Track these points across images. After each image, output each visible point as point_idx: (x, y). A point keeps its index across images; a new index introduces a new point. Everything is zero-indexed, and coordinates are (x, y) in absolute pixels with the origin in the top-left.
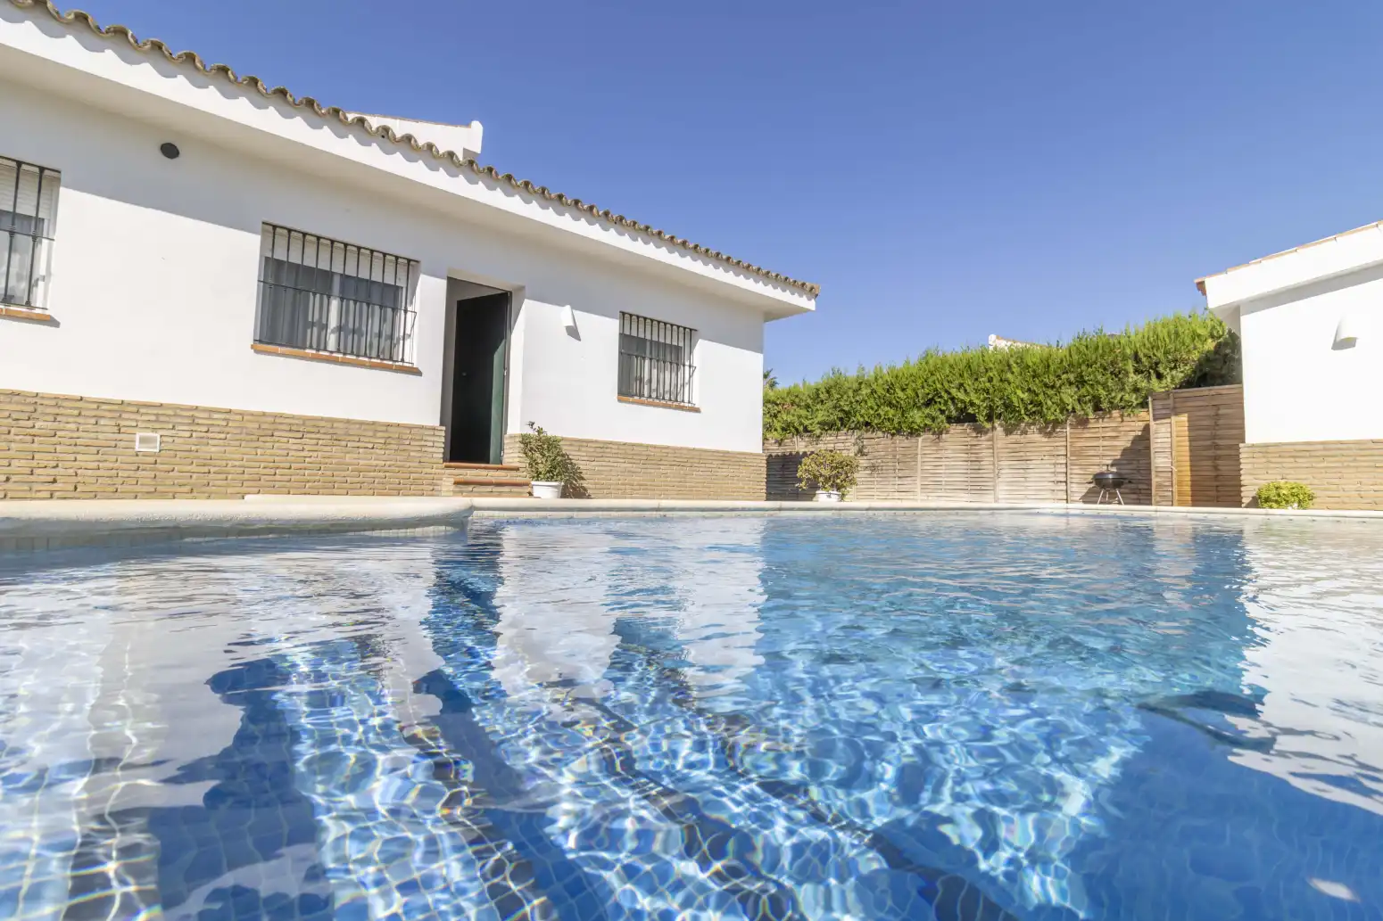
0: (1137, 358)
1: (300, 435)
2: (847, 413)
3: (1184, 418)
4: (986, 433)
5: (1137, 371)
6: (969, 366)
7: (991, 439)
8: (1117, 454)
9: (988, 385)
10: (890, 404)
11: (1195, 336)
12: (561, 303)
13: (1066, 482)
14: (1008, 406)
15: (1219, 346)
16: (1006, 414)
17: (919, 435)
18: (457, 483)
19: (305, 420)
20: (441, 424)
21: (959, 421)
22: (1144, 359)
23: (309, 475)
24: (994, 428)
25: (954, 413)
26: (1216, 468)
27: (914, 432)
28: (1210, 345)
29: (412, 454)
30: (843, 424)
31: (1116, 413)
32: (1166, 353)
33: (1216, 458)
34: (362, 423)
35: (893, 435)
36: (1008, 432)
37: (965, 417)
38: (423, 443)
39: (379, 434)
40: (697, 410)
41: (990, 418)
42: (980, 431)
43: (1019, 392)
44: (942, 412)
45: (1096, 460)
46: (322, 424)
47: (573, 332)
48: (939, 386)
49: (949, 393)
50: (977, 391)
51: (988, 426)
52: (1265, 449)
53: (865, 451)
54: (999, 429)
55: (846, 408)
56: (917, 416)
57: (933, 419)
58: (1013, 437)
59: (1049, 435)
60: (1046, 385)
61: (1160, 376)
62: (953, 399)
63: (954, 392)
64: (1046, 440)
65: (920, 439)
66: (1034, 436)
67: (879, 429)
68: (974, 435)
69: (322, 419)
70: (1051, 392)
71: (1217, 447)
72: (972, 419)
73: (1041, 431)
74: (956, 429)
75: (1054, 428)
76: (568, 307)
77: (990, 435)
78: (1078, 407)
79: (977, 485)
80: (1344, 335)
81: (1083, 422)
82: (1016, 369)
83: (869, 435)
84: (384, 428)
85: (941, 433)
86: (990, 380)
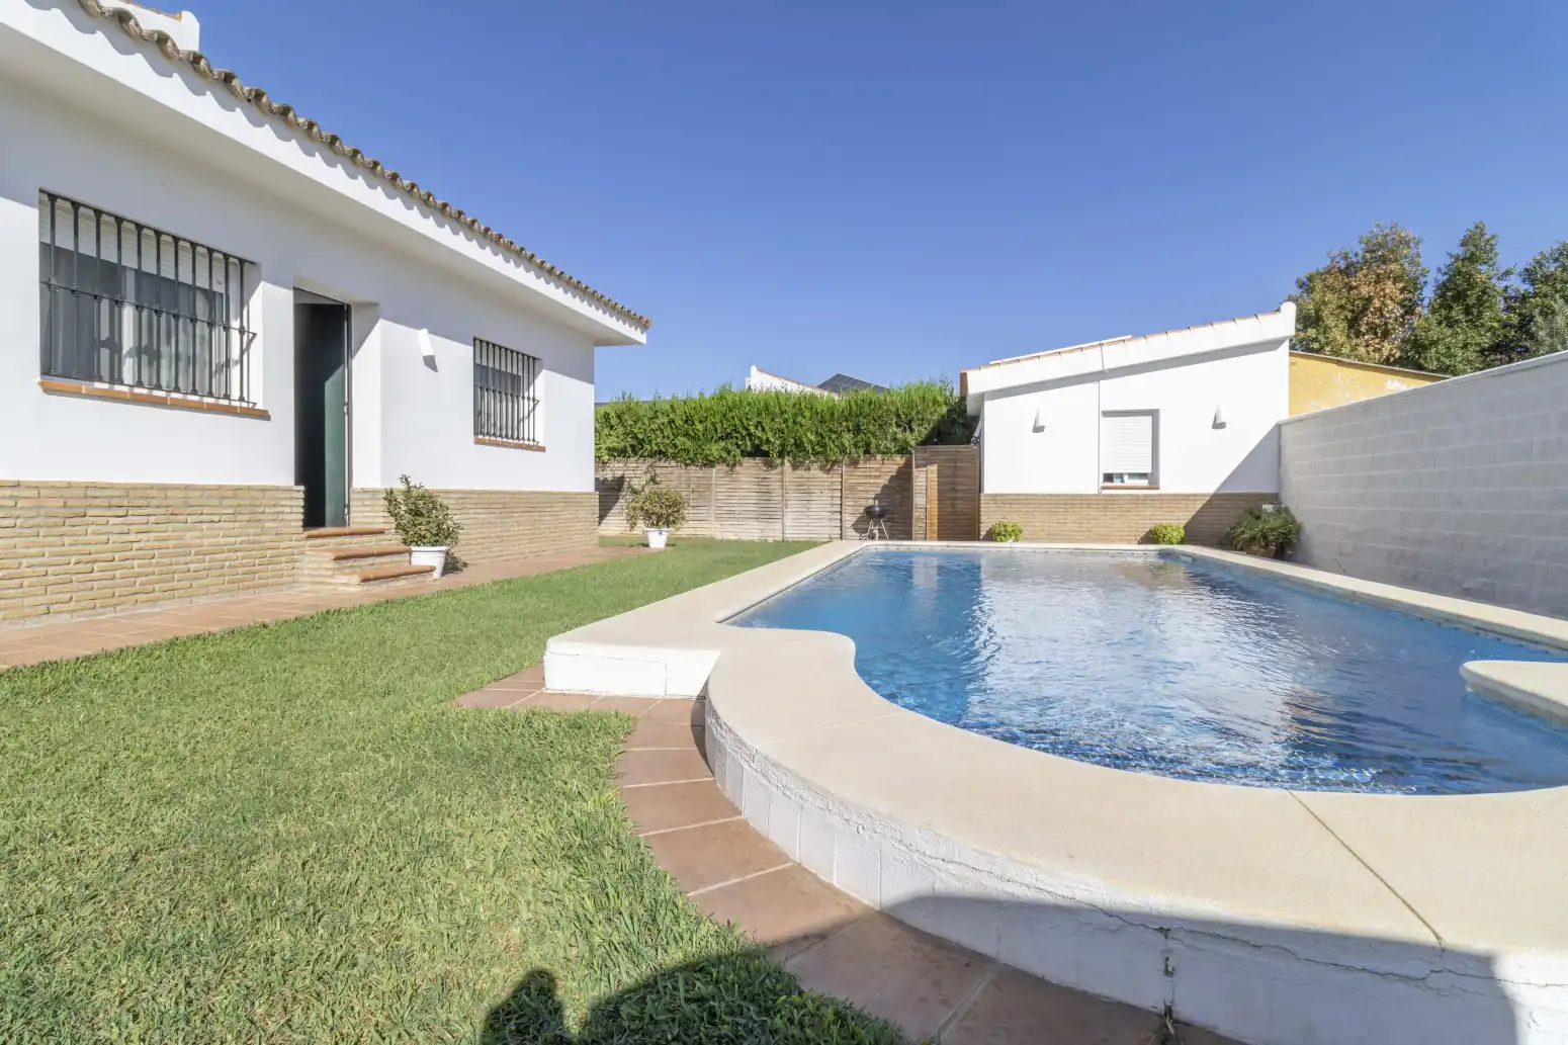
0: (898, 416)
1: (121, 512)
2: (641, 442)
3: (934, 468)
4: (776, 467)
5: (898, 426)
6: (767, 407)
7: (782, 473)
8: (878, 490)
9: (784, 426)
10: (686, 435)
11: (935, 402)
12: (419, 327)
13: (841, 513)
14: (799, 445)
15: (949, 411)
16: (796, 451)
17: (713, 466)
18: (337, 559)
19: (128, 490)
20: (297, 483)
21: (750, 455)
22: (903, 416)
23: (139, 566)
24: (782, 464)
25: (749, 449)
26: (953, 506)
27: (709, 463)
28: (944, 410)
29: (267, 525)
30: (636, 454)
31: (879, 457)
32: (918, 413)
33: (954, 499)
34: (203, 489)
35: (687, 465)
36: (795, 467)
37: (757, 452)
38: (281, 509)
39: (226, 502)
40: (542, 449)
41: (781, 455)
42: (770, 465)
43: (809, 434)
44: (738, 446)
45: (864, 495)
46: (153, 493)
47: (430, 362)
48: (737, 422)
49: (747, 430)
50: (771, 430)
51: (779, 461)
52: (995, 498)
53: (658, 479)
54: (787, 464)
55: (640, 436)
56: (715, 449)
57: (729, 453)
58: (799, 472)
59: (828, 471)
60: (831, 430)
61: (912, 430)
62: (750, 435)
63: (752, 429)
64: (825, 476)
65: (714, 470)
66: (816, 472)
67: (674, 458)
68: (765, 468)
69: (152, 487)
70: (834, 436)
71: (955, 490)
72: (766, 454)
73: (822, 468)
74: (748, 462)
75: (832, 466)
76: (424, 331)
77: (779, 470)
78: (854, 450)
79: (766, 514)
80: (1040, 424)
81: (854, 463)
82: (807, 414)
83: (662, 463)
84: (231, 494)
85: (734, 465)
86: (786, 421)
